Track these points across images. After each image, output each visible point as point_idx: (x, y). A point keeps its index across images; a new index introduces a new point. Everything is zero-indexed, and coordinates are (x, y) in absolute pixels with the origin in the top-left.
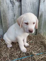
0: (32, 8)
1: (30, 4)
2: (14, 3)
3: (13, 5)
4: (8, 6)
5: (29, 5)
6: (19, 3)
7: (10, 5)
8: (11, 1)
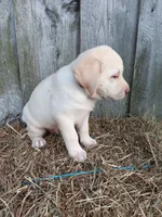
0: (112, 31)
1: (109, 19)
2: (57, 16)
3: (54, 21)
4: (40, 25)
5: (105, 22)
6: (73, 16)
7: (47, 22)
8: (47, 10)
